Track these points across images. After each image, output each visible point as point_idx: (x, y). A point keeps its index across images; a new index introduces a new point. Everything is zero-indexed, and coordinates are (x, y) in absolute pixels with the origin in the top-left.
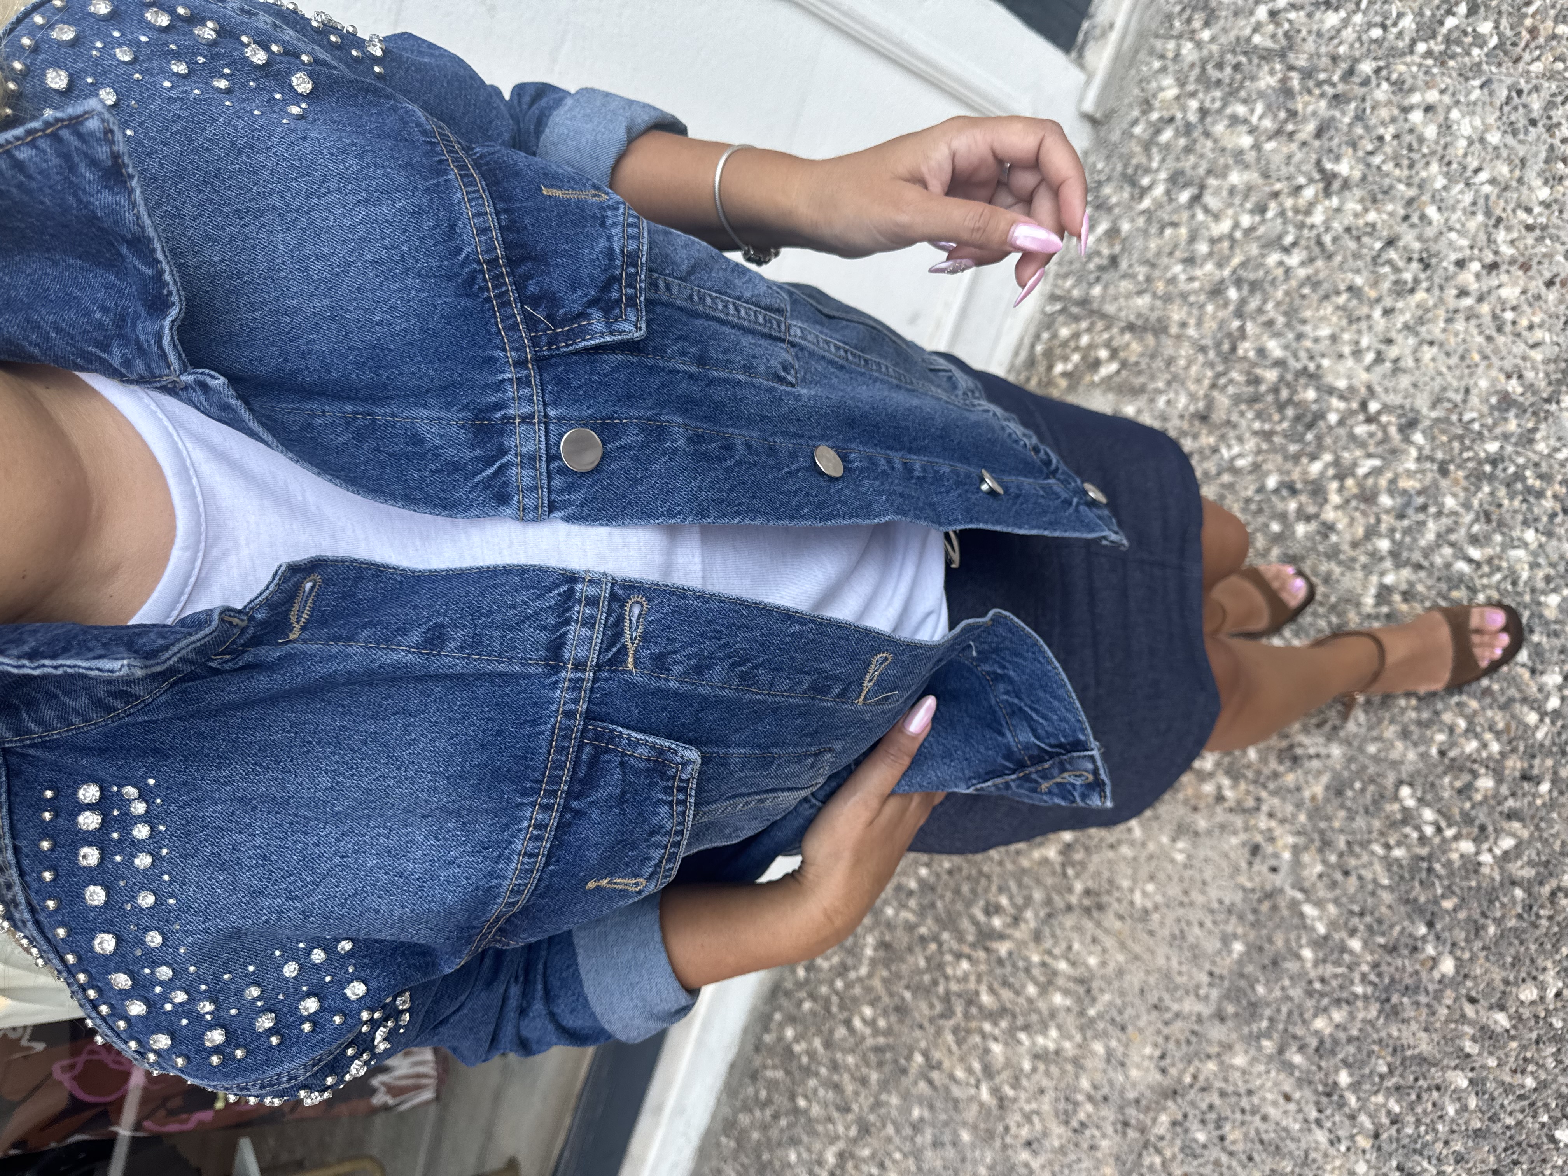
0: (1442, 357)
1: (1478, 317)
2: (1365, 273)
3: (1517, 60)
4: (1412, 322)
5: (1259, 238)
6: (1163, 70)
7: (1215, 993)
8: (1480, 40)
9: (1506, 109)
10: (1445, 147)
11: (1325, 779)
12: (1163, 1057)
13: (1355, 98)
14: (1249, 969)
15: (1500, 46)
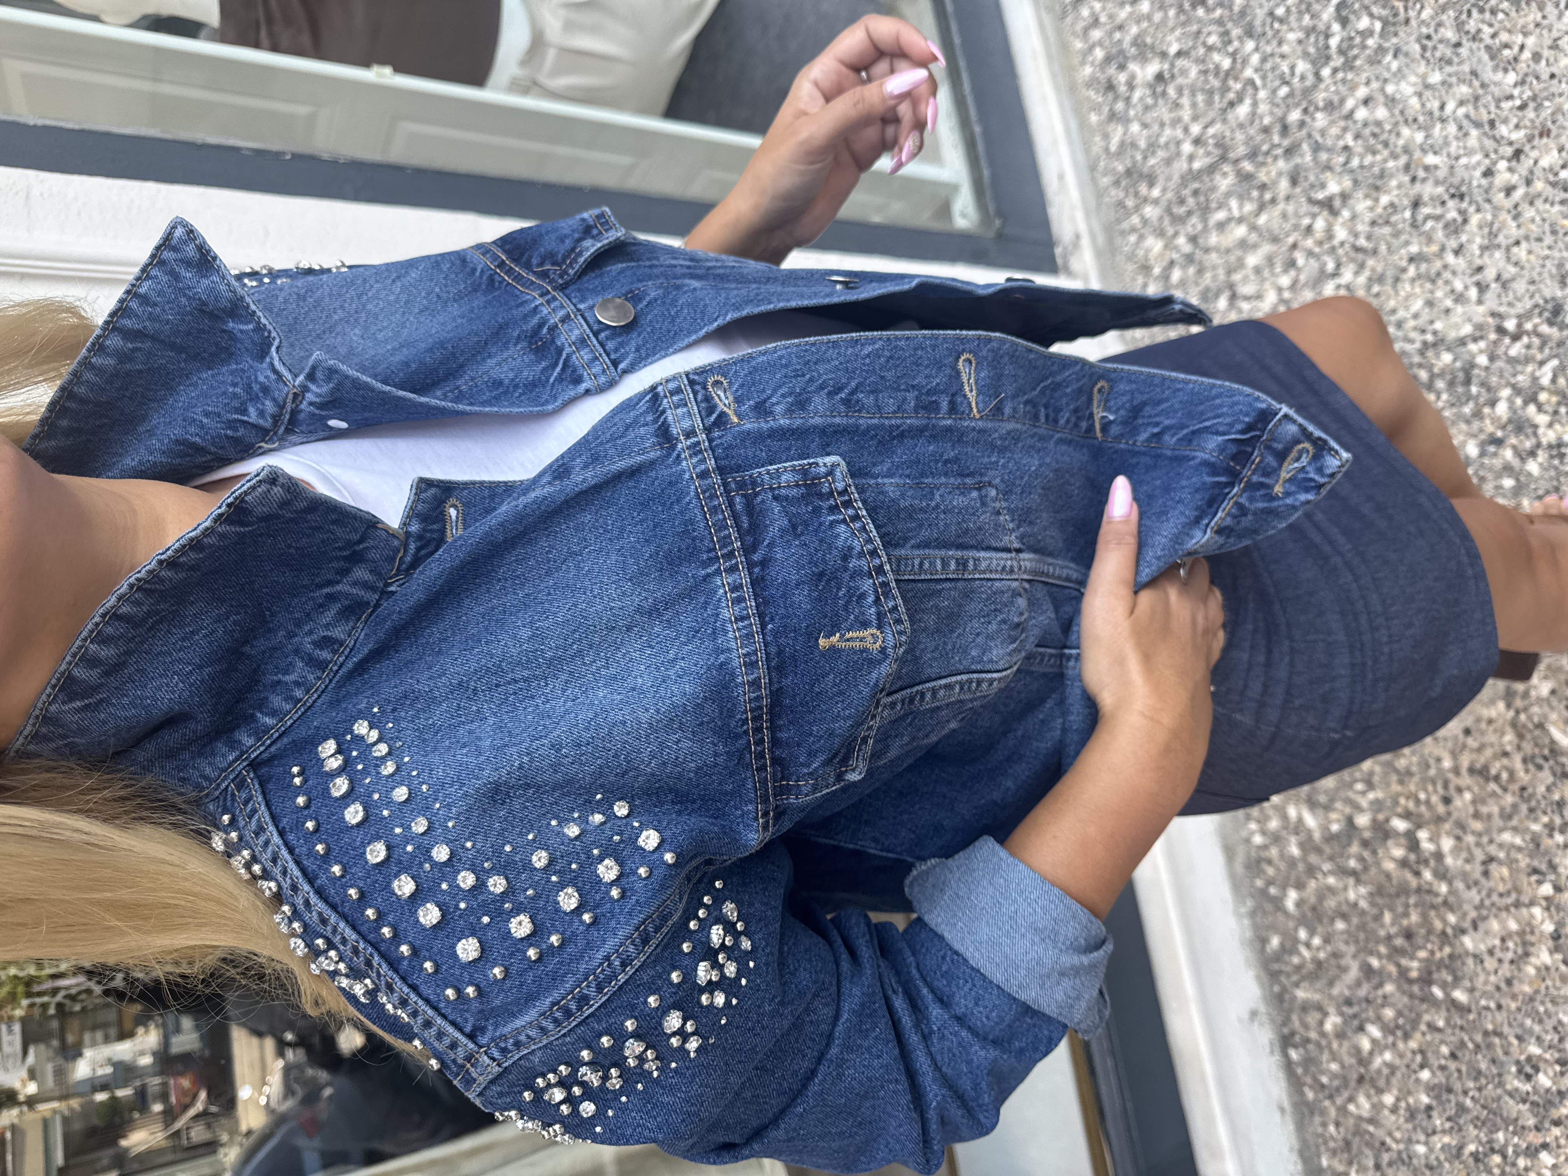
0: (1535, 246)
1: (1539, 195)
2: (1415, 240)
3: (1407, 21)
4: (1486, 242)
5: (1305, 285)
6: (1142, 237)
8: (1368, 33)
9: (1428, 54)
10: (1402, 112)
13: (1302, 140)
15: (1385, 23)
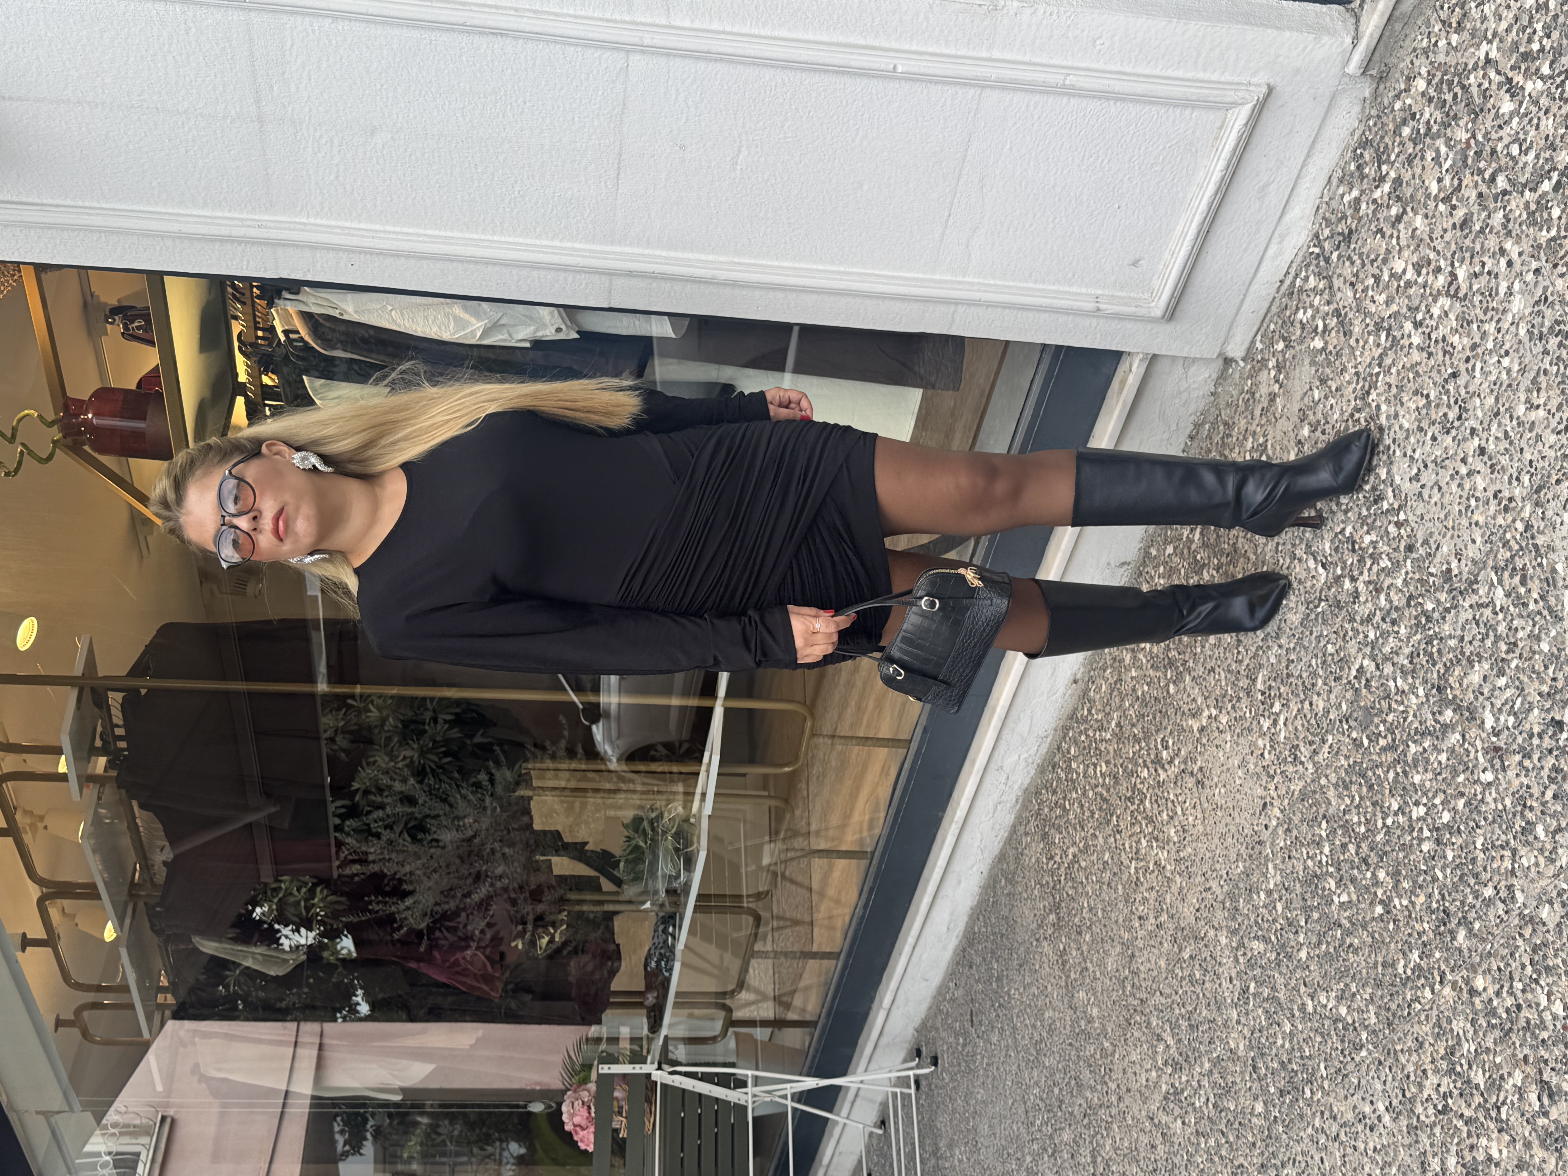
0: (1439, 505)
1: (1463, 488)
2: (1437, 391)
3: (1555, 265)
7: (1226, 888)
11: (1301, 784)
12: (1198, 910)
13: (1487, 208)
14: (1241, 885)
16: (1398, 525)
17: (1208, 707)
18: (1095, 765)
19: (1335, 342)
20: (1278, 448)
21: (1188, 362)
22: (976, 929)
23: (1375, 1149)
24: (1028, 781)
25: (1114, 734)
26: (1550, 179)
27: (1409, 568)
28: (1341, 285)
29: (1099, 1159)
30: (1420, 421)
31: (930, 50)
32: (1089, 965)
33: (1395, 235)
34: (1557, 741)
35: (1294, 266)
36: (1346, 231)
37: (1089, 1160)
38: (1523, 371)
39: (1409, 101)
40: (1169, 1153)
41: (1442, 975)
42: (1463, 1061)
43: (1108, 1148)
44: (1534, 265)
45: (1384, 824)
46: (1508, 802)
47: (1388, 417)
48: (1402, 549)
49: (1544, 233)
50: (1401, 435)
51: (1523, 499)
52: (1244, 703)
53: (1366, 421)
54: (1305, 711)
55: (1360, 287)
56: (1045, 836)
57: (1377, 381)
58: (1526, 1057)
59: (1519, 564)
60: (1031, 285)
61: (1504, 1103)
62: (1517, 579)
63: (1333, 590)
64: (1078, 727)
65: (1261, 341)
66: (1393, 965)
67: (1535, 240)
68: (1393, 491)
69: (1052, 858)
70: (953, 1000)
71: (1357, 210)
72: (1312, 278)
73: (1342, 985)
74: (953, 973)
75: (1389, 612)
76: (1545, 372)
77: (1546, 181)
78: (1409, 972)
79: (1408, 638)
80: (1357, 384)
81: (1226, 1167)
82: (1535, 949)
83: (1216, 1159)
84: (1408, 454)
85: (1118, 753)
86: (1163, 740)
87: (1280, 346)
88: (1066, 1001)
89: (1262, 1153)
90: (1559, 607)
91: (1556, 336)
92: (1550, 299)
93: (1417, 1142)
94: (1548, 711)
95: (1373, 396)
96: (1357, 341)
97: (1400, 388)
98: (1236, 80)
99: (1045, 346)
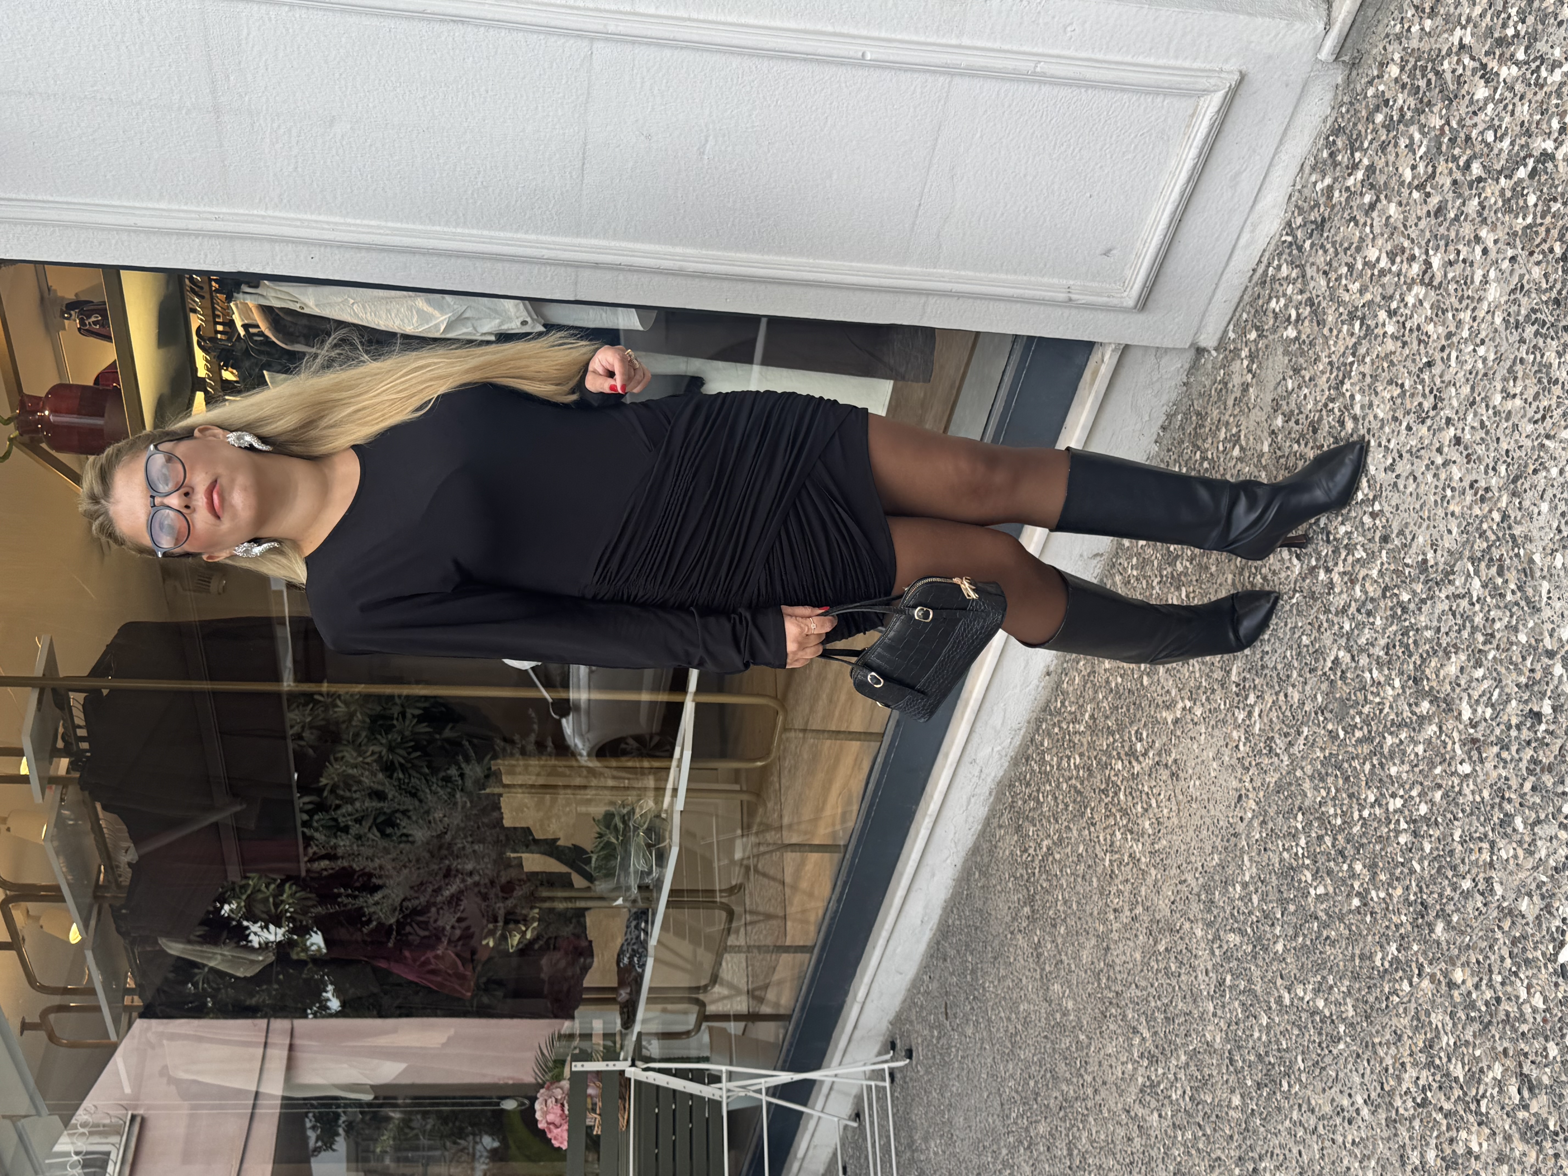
7: (1201, 880)
11: (1277, 776)
12: (1173, 903)
14: (1217, 877)
16: (1374, 515)
17: (1182, 699)
18: (1069, 758)
19: (1308, 331)
20: (1251, 438)
21: (1160, 352)
22: (950, 922)
23: (1354, 1142)
24: (1001, 773)
25: (1088, 726)
26: (1525, 165)
27: (1385, 559)
28: (1315, 274)
29: (1075, 1152)
30: (1394, 411)
31: (899, 37)
32: (1064, 957)
33: (1369, 223)
34: (1536, 732)
35: (1267, 255)
36: (1319, 220)
37: (1065, 1152)
38: (1499, 359)
39: (1381, 88)
40: (1146, 1146)
41: (1421, 968)
42: (1442, 1054)
43: (1084, 1141)
44: (1510, 253)
45: (1361, 816)
46: (1486, 794)
47: (1362, 407)
48: (1377, 539)
49: (1520, 220)
50: (1375, 425)
51: (1500, 489)
52: (1218, 695)
53: (1340, 410)
54: (1280, 703)
55: (1333, 275)
56: (1018, 829)
57: (1351, 371)
58: (1505, 1051)
59: (1496, 554)
60: (1003, 276)
61: (1483, 1096)
62: (1494, 570)
63: (1308, 581)
64: (1051, 720)
65: (1234, 331)
66: (1371, 957)
67: (1511, 228)
68: (1368, 481)
69: (1026, 850)
70: (927, 993)
71: (1330, 197)
72: (1284, 266)
73: (1319, 978)
74: (927, 966)
75: (1364, 603)
76: (1522, 361)
77: (1522, 168)
78: (1387, 965)
79: (1384, 629)
80: (1331, 373)
81: (1203, 1160)
82: (1514, 942)
83: (1193, 1152)
84: (1383, 444)
85: (1091, 745)
86: (1137, 732)
87: (1253, 335)
88: (1041, 994)
89: (1240, 1146)
90: (1537, 598)
91: (1533, 324)
92: (1526, 287)
93: (1396, 1135)
94: (1526, 702)
95: (1347, 385)
96: (1331, 330)
97: (1375, 378)
98: (1208, 67)
99: (1016, 337)
